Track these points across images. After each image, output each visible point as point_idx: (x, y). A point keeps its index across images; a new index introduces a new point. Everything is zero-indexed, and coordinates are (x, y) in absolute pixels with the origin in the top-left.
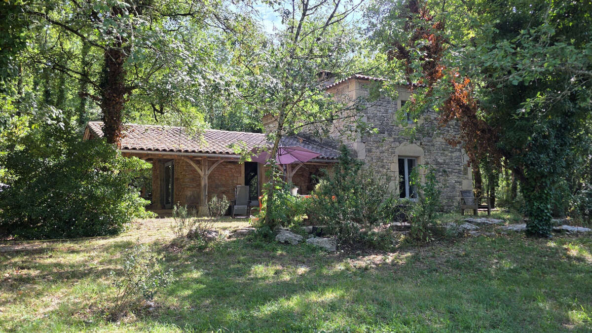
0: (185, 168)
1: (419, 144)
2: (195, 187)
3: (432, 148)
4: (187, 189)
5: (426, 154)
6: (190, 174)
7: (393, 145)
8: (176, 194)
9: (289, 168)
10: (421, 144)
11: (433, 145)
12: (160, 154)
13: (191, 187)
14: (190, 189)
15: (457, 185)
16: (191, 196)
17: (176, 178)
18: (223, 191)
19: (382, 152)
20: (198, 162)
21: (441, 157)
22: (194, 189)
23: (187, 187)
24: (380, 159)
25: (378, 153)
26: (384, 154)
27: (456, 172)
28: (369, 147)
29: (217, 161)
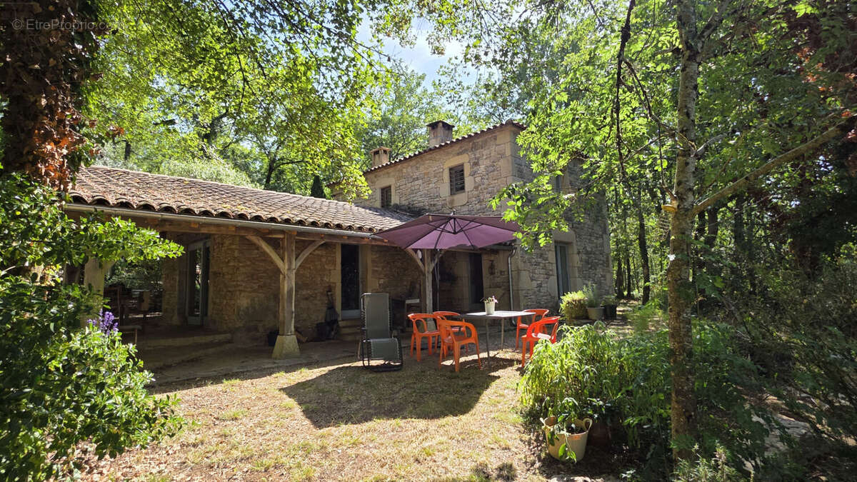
0: (236, 254)
2: (254, 291)
3: (581, 232)
4: (240, 294)
6: (248, 266)
8: (215, 303)
9: (428, 258)
10: (573, 226)
11: (582, 229)
12: (195, 222)
13: (249, 290)
14: (246, 294)
16: (247, 308)
17: (215, 273)
18: (306, 296)
20: (275, 244)
22: (254, 294)
23: (241, 291)
29: (314, 241)
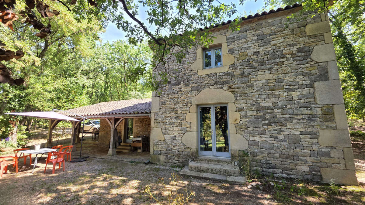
1: (226, 88)
3: (249, 90)
5: (238, 98)
7: (189, 95)
10: (230, 87)
11: (252, 86)
15: (307, 139)
19: (178, 103)
21: (267, 100)
24: (174, 110)
25: (173, 104)
26: (178, 105)
27: (303, 119)
28: (163, 100)
